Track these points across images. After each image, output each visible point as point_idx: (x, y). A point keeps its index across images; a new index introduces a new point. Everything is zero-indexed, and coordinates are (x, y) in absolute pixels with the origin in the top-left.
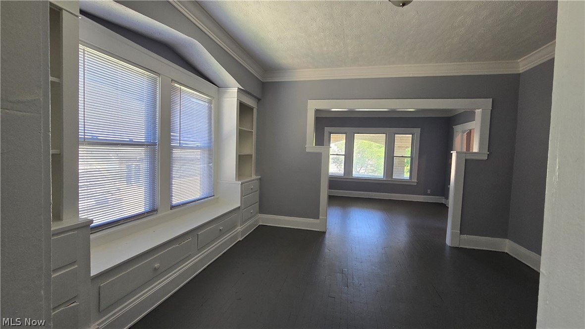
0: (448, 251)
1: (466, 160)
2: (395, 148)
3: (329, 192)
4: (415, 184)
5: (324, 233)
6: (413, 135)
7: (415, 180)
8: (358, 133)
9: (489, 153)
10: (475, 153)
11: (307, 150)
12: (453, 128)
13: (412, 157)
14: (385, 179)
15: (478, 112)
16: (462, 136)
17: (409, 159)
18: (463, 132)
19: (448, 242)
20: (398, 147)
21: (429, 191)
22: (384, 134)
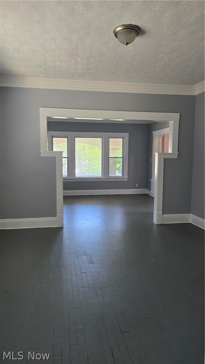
0: (155, 228)
1: (164, 159)
2: (110, 150)
3: (64, 193)
4: (127, 180)
5: (62, 228)
6: (123, 138)
7: (126, 177)
8: (78, 137)
9: (178, 153)
10: (170, 154)
11: (42, 155)
12: (152, 133)
13: (123, 158)
14: (103, 178)
15: (171, 122)
16: (159, 139)
17: (121, 160)
18: (160, 137)
19: (155, 221)
20: (113, 149)
21: (137, 185)
22: (100, 138)
